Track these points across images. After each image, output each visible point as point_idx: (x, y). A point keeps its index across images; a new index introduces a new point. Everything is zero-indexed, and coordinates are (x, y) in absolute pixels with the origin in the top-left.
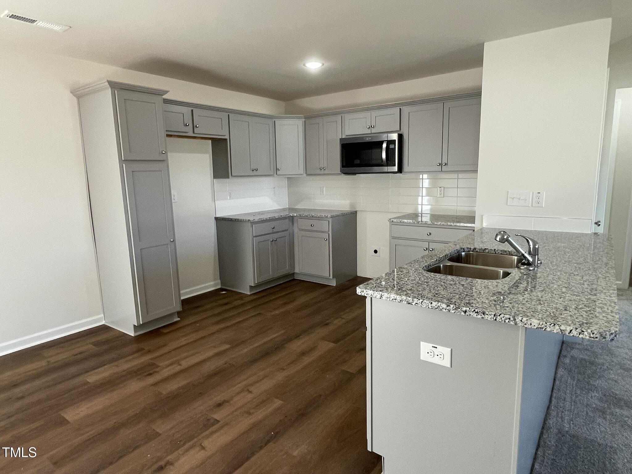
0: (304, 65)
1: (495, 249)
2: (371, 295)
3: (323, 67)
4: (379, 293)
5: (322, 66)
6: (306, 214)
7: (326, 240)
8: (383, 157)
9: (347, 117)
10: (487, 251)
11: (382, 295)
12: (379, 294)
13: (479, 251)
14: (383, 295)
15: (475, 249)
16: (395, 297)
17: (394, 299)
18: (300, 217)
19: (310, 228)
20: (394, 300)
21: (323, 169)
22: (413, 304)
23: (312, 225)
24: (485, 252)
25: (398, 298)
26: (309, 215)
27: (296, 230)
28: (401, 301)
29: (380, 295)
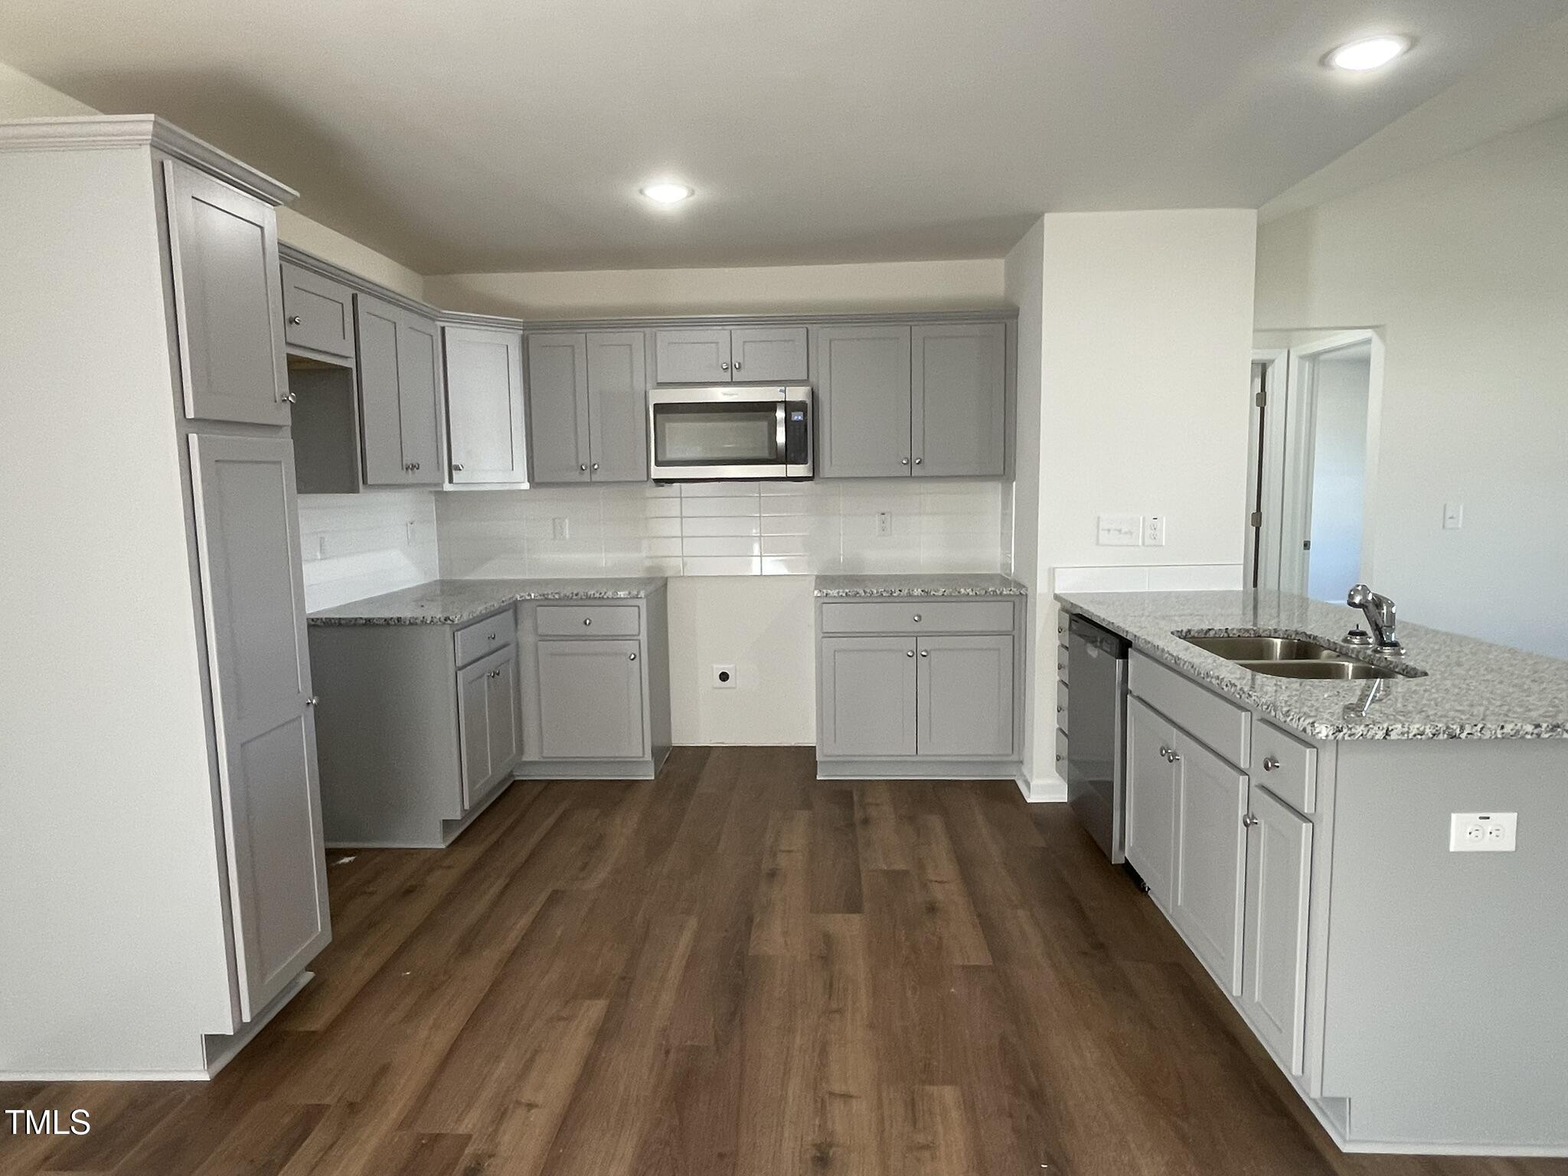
0: (641, 192)
1: (1227, 629)
2: (1362, 735)
3: (692, 199)
4: (1381, 728)
5: (688, 197)
6: (567, 591)
7: (634, 658)
8: (778, 442)
9: (665, 336)
10: (1212, 633)
11: (1390, 729)
12: (1383, 729)
13: (1196, 635)
14: (1392, 730)
15: (1189, 631)
16: (1421, 729)
17: (1418, 734)
18: (545, 603)
19: (583, 630)
20: (1419, 737)
21: (588, 470)
22: (1463, 736)
23: (588, 622)
24: (1208, 635)
25: (1428, 731)
26: (577, 595)
27: (527, 638)
28: (1434, 735)
29: (1385, 731)
